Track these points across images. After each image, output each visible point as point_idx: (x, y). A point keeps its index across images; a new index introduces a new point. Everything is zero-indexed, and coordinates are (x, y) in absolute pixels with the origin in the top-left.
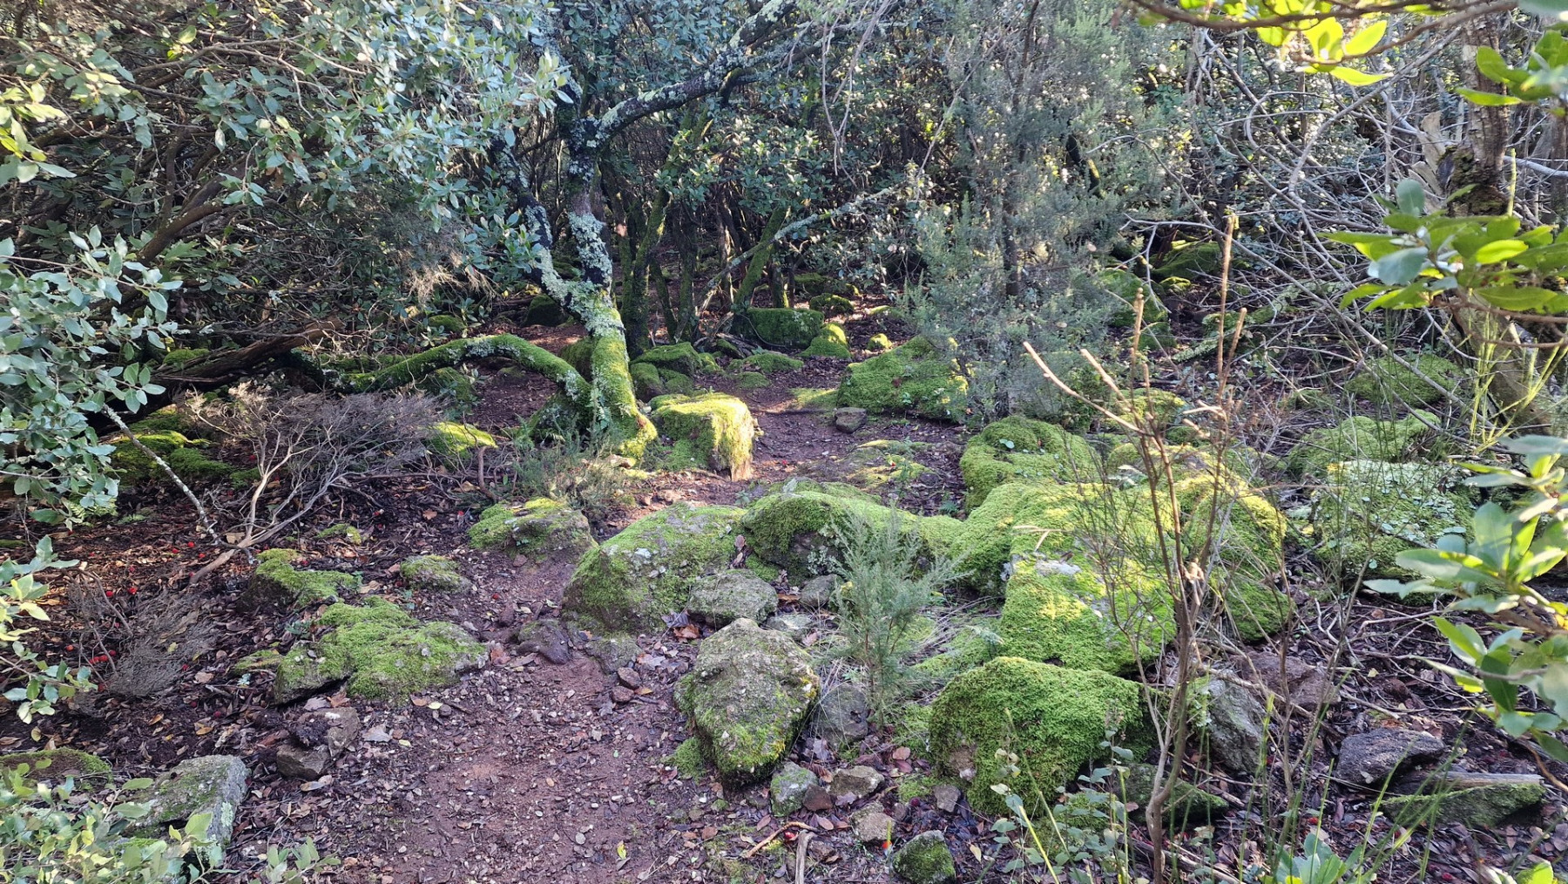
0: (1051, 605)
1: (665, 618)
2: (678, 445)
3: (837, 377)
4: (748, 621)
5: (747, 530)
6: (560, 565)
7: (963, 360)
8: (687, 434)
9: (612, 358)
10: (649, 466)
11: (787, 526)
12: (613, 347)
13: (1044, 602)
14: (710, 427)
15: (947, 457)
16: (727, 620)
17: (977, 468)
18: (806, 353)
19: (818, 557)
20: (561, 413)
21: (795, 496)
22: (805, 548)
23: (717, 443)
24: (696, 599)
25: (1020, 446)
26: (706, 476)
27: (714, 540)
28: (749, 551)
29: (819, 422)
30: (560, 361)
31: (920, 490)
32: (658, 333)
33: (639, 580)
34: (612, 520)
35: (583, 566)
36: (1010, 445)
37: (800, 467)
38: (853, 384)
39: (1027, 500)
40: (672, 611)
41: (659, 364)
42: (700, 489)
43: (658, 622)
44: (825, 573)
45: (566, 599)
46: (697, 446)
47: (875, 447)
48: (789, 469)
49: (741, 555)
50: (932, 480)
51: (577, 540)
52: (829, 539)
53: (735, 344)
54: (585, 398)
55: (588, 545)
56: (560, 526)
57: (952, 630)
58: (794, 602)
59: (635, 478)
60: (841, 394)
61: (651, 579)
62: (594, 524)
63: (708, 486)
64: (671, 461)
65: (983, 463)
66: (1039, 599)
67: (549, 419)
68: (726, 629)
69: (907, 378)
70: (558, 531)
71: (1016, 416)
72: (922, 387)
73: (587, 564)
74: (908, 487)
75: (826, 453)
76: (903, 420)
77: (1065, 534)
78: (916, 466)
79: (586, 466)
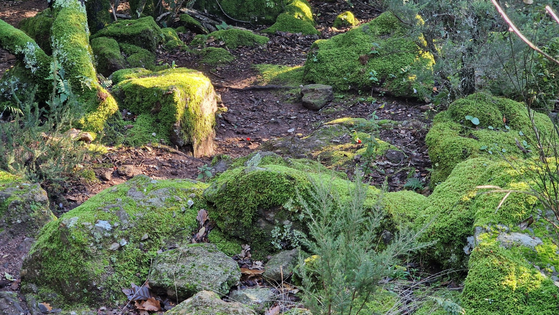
0: (513, 276)
1: (126, 291)
2: (139, 119)
3: (303, 54)
4: (210, 294)
5: (210, 204)
6: (19, 238)
7: (429, 36)
8: (148, 108)
9: (72, 29)
10: (109, 140)
11: (250, 200)
12: (73, 18)
13: (505, 273)
14: (172, 101)
15: (413, 135)
16: (188, 293)
17: (442, 144)
18: (272, 29)
19: (282, 231)
20: (19, 86)
21: (260, 170)
22: (269, 222)
23: (179, 118)
24: (157, 273)
25: (485, 123)
26: (167, 151)
27: (176, 214)
28: (211, 225)
29: (284, 99)
30: (19, 32)
31: (386, 167)
32: (120, 7)
33: (100, 253)
34: (71, 194)
35: (42, 239)
36: (476, 121)
37: (265, 143)
38: (320, 61)
39: (491, 173)
40: (133, 284)
41: (121, 38)
42: (161, 165)
43: (119, 295)
44: (288, 247)
45: (25, 271)
46: (158, 121)
47: (341, 124)
48: (253, 146)
49: (203, 230)
50: (397, 158)
51: (36, 213)
52: (293, 213)
53: (199, 19)
54: (45, 70)
55: (47, 219)
56: (18, 199)
57: (414, 303)
58: (256, 276)
59: (95, 153)
60: (307, 71)
61: (112, 252)
62: (54, 198)
63: (170, 162)
64: (132, 135)
65: (448, 139)
66: (501, 270)
67: (7, 91)
68: (188, 301)
69: (374, 56)
70: (16, 204)
71: (482, 93)
72: (389, 65)
73: (47, 236)
74: (374, 165)
75: (291, 131)
76: (370, 98)
77: (528, 206)
78: (383, 144)
79: (45, 139)
